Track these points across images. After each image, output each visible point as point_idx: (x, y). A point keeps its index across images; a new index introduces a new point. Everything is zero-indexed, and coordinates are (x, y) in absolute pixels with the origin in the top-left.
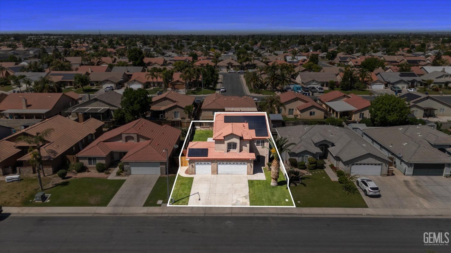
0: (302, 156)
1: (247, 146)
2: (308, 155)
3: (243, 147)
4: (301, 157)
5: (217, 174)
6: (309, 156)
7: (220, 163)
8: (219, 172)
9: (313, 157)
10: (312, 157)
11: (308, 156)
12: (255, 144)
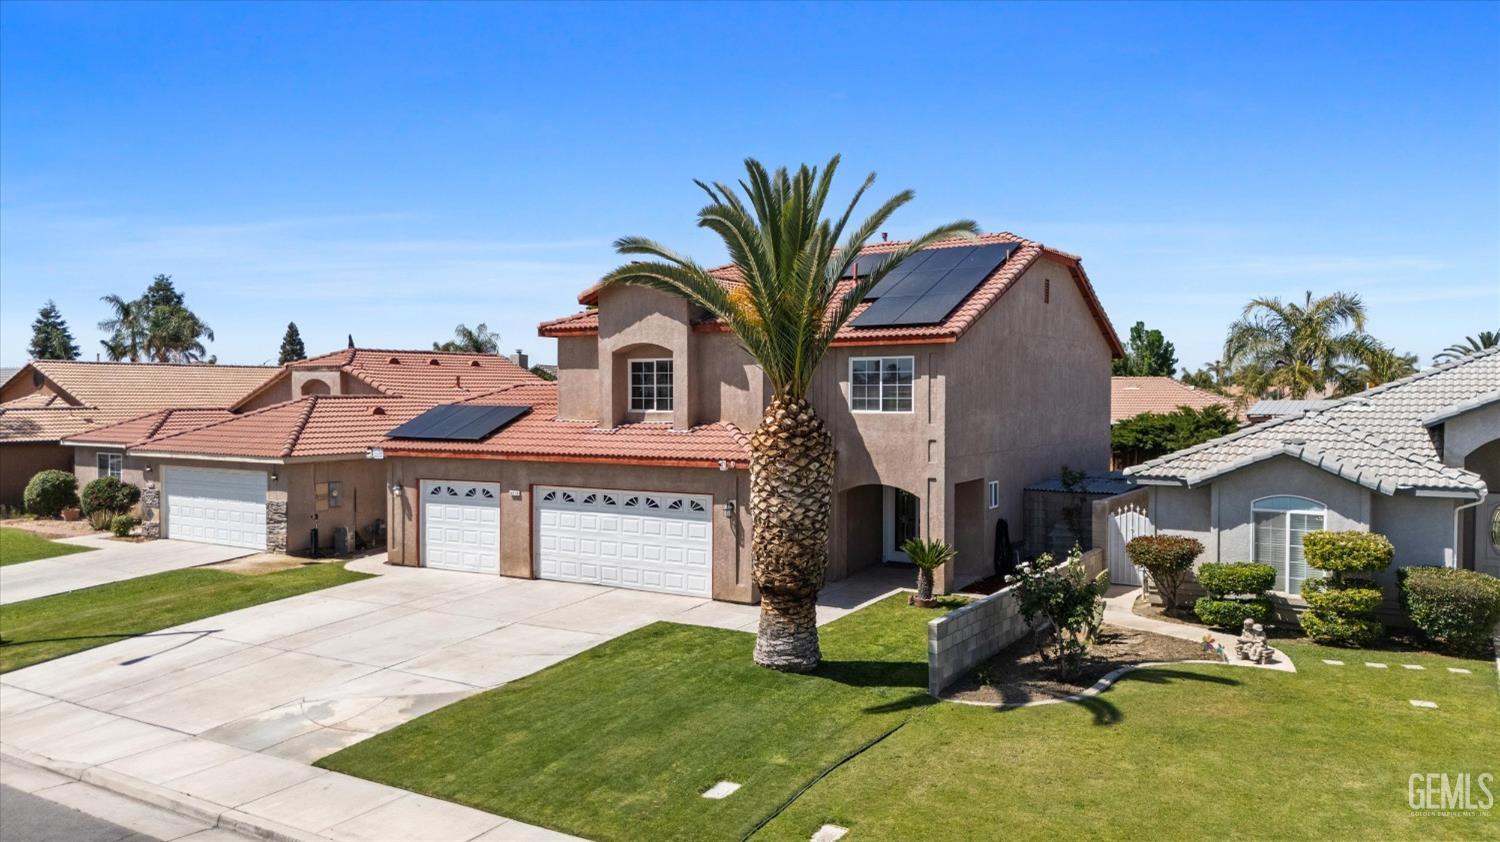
0: (1259, 518)
1: (744, 385)
2: (1324, 513)
3: (724, 388)
4: (1251, 526)
5: (534, 576)
6: (1333, 523)
7: (550, 496)
8: (546, 566)
9: (1374, 529)
10: (1364, 528)
11: (1316, 521)
12: (846, 388)
